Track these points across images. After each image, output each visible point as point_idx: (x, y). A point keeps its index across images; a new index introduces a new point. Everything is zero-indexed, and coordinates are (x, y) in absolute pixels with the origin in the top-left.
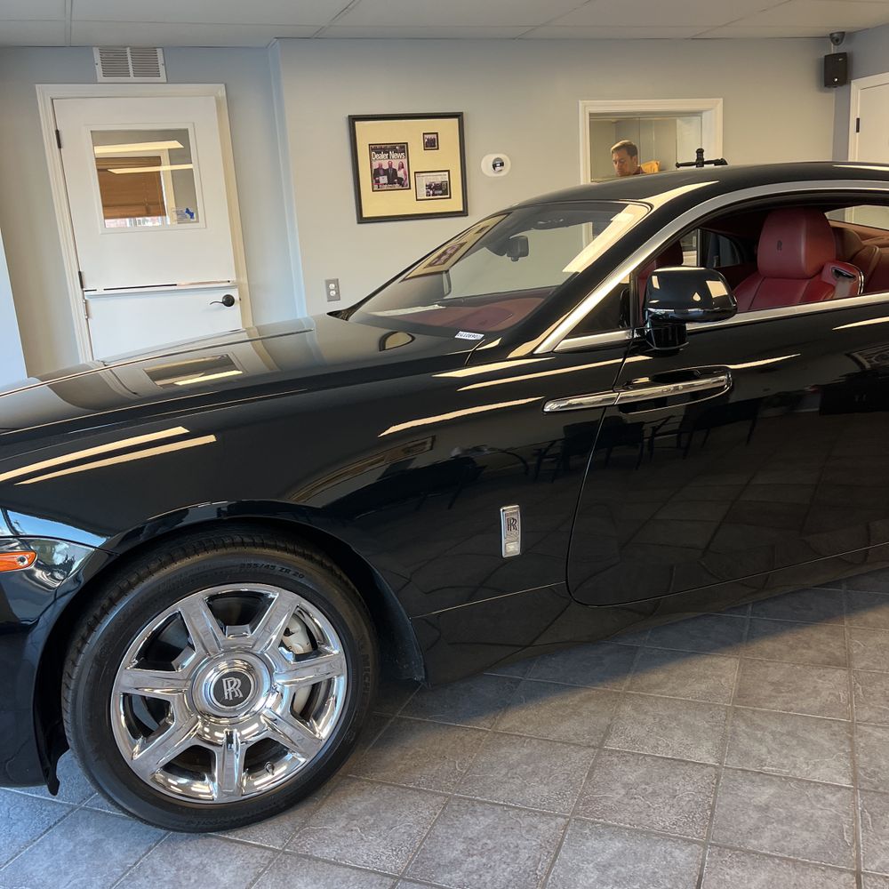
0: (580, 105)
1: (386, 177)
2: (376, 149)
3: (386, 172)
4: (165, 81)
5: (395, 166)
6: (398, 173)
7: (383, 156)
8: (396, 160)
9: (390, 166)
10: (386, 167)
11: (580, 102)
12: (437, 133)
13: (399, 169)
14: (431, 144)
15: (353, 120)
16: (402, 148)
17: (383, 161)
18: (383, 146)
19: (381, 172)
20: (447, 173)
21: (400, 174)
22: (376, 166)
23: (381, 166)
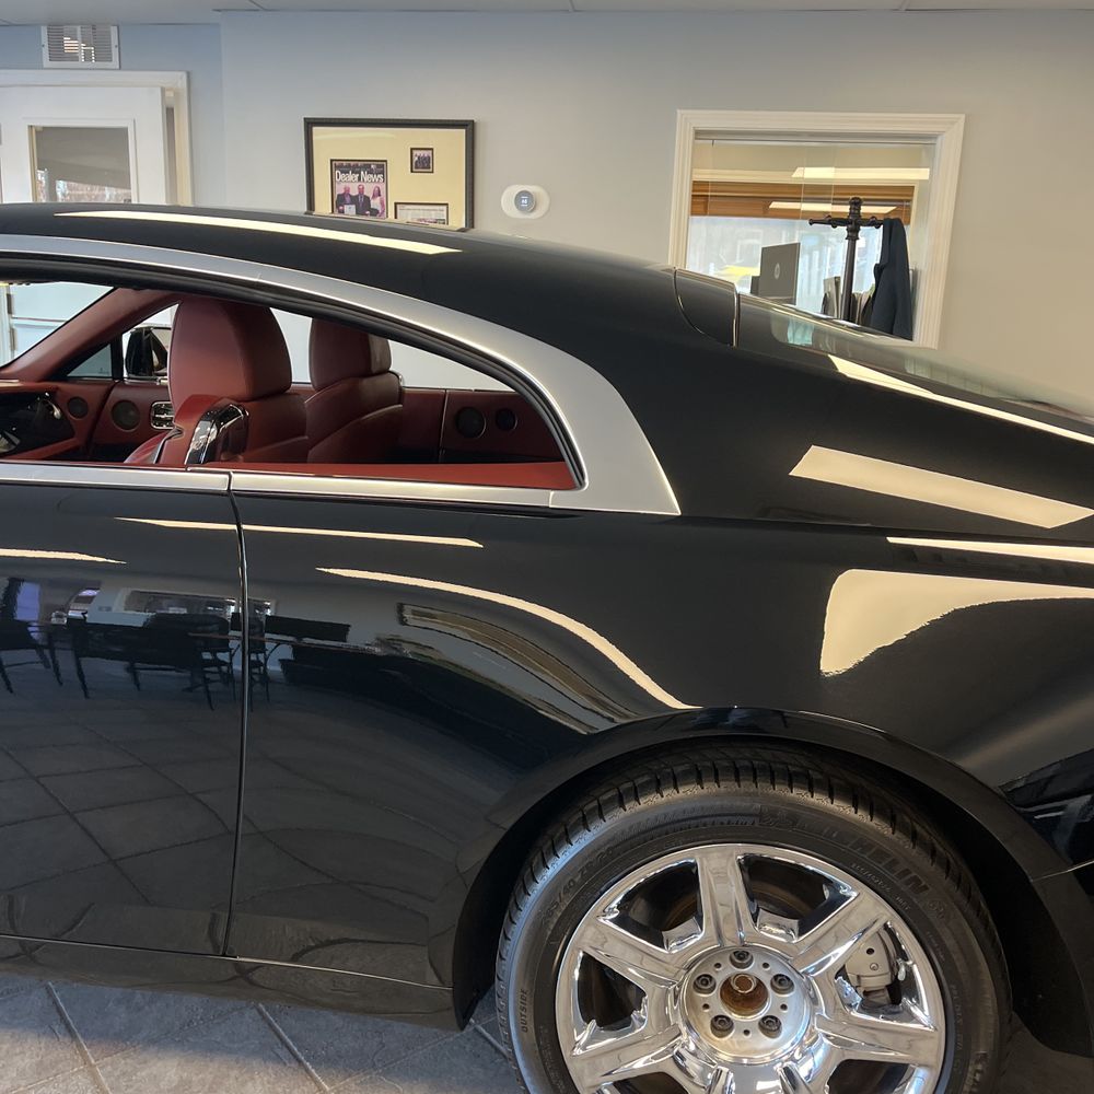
0: (679, 115)
1: (353, 207)
2: (340, 166)
3: (354, 200)
4: (118, 67)
5: (368, 192)
6: (372, 202)
7: (351, 177)
8: (369, 185)
9: (361, 191)
10: (354, 192)
11: (679, 111)
12: (432, 149)
13: (374, 196)
14: (422, 164)
15: (310, 124)
16: (379, 168)
17: (350, 184)
18: (352, 163)
19: (348, 199)
20: (445, 208)
21: (375, 203)
22: (340, 190)
23: (347, 190)
